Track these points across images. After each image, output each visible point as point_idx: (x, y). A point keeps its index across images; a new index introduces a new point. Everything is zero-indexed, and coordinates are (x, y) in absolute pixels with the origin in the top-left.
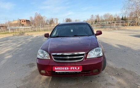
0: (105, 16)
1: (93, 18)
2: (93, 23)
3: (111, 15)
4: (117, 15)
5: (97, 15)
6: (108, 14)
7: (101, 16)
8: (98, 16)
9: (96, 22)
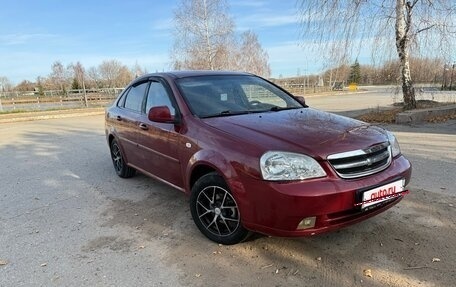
0: (106, 68)
1: (61, 75)
2: (68, 90)
3: (122, 65)
4: (139, 70)
5: (75, 64)
6: (113, 62)
7: (92, 69)
8: (79, 69)
9: (76, 86)
